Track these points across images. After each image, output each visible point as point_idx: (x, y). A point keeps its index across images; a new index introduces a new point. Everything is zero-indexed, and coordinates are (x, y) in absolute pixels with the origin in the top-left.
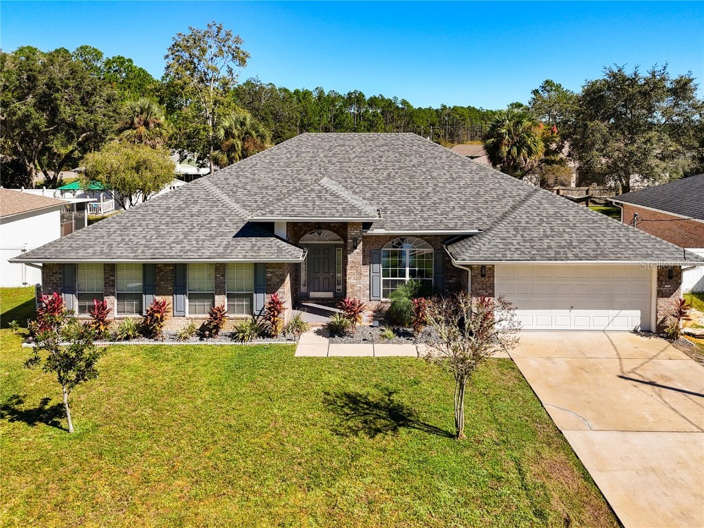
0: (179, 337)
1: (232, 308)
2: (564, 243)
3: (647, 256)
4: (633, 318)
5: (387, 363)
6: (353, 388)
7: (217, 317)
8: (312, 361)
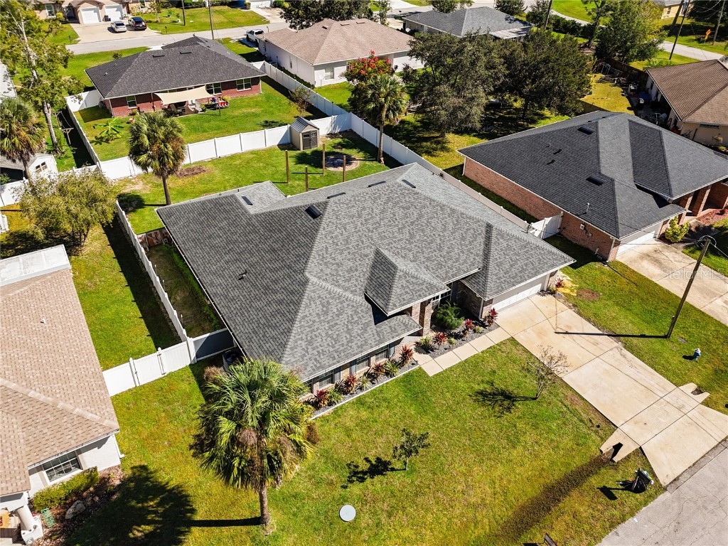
2: (521, 269)
3: (553, 266)
4: (538, 288)
6: (476, 388)
7: (377, 369)
8: (440, 376)
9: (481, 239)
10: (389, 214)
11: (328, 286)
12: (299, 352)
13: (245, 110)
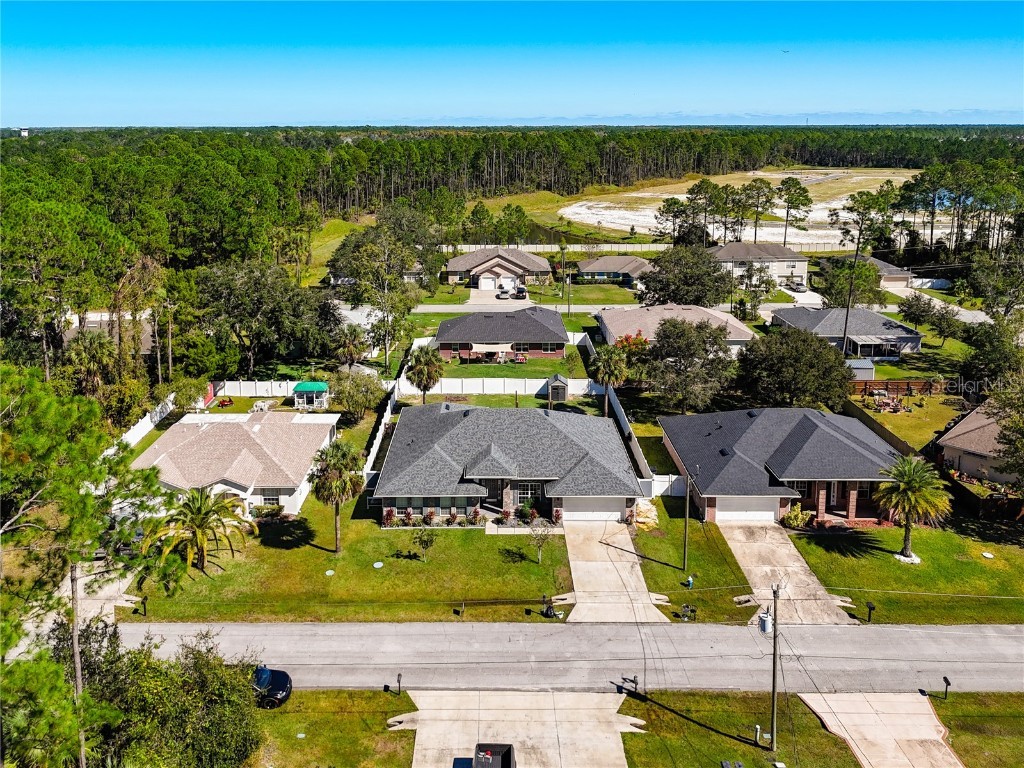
0: (438, 525)
1: (458, 513)
3: (620, 494)
4: (617, 515)
5: (519, 537)
6: (507, 547)
7: (454, 517)
8: (492, 536)
9: (574, 461)
10: (515, 426)
11: (444, 454)
12: (403, 481)
13: (538, 368)
